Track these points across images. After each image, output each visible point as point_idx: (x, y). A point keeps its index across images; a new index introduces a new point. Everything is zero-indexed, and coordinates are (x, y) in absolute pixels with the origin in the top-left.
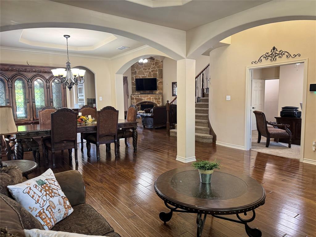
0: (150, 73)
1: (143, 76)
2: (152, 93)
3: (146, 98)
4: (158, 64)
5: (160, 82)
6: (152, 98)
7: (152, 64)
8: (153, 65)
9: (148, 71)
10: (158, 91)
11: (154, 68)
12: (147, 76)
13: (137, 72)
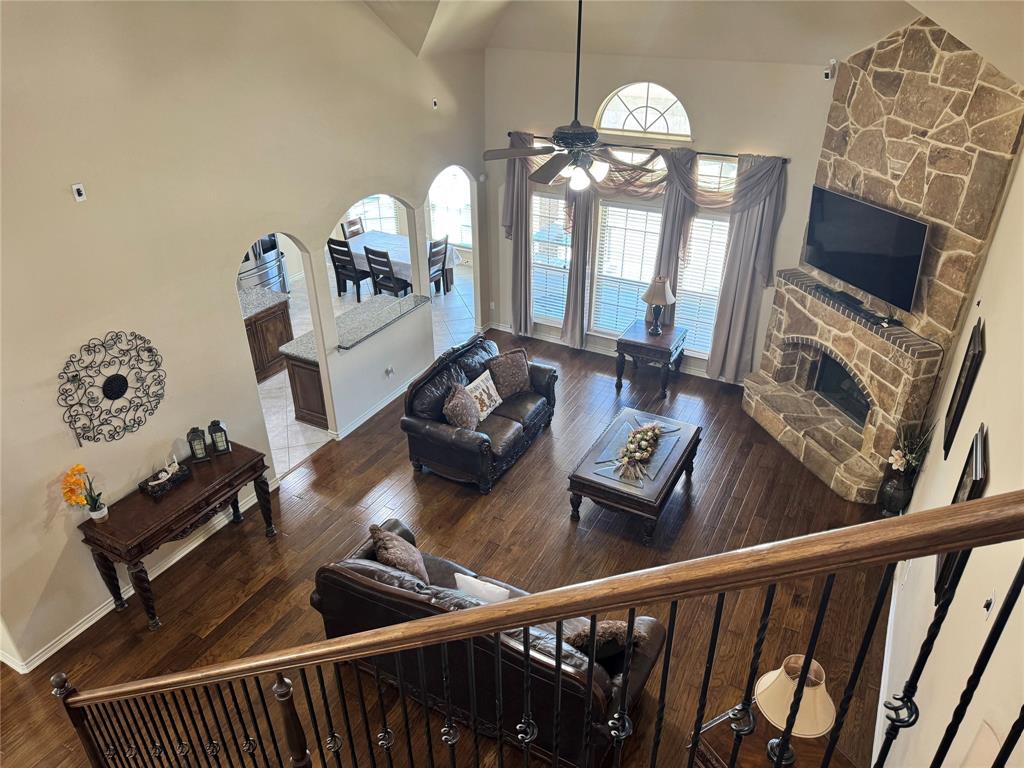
0: (919, 164)
1: (875, 173)
2: (873, 321)
3: (835, 331)
4: (991, 112)
5: (958, 261)
6: (861, 345)
7: (946, 99)
8: (957, 108)
9: (911, 150)
10: (925, 319)
11: (957, 133)
12: (896, 183)
13: (852, 140)
